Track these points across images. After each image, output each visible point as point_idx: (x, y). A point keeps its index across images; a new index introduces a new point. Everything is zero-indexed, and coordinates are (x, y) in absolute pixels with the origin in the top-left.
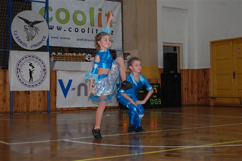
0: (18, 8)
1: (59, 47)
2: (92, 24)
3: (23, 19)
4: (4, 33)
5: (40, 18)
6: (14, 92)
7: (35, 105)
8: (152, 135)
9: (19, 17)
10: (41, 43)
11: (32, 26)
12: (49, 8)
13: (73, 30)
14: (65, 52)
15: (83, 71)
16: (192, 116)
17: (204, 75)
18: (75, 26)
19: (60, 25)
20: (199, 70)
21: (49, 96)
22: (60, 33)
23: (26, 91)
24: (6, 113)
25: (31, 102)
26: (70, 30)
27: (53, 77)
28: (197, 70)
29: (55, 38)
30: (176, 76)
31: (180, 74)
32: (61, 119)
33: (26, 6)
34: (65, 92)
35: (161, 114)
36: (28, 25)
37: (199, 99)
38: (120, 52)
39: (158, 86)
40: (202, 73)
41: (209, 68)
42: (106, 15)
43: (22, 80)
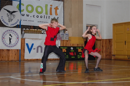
1: (27, 26)
2: (47, 13)
3: (6, 10)
5: (16, 9)
7: (12, 57)
9: (4, 9)
10: (16, 23)
11: (11, 14)
12: (21, 4)
13: (35, 16)
14: (31, 28)
15: (40, 39)
17: (109, 43)
18: (37, 14)
19: (28, 14)
20: (106, 39)
21: (20, 53)
22: (28, 18)
23: (7, 50)
25: (10, 55)
26: (34, 16)
27: (23, 42)
29: (25, 20)
32: (27, 65)
34: (30, 50)
36: (9, 13)
39: (82, 48)
40: (108, 41)
41: (112, 38)
42: (55, 8)
43: (5, 43)
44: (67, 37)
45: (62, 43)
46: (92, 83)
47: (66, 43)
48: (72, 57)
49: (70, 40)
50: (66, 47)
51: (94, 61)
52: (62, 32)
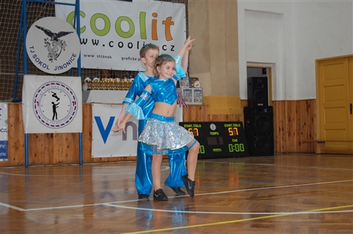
0: (35, 13)
1: (95, 70)
2: (143, 36)
3: (42, 29)
4: (16, 49)
5: (68, 27)
6: (30, 135)
7: (61, 154)
8: (232, 197)
9: (36, 26)
10: (68, 63)
11: (56, 39)
12: (81, 13)
13: (115, 44)
14: (104, 77)
16: (290, 169)
17: (308, 109)
18: (117, 39)
19: (96, 37)
20: (299, 101)
21: (81, 141)
22: (97, 50)
23: (48, 134)
24: (19, 165)
25: (56, 149)
26: (112, 44)
27: (87, 114)
28: (297, 101)
29: (89, 56)
30: (266, 111)
31: (271, 107)
32: (98, 174)
33: (47, 10)
34: (105, 134)
35: (245, 166)
36: (50, 38)
37: (300, 144)
39: (239, 125)
40: (304, 106)
41: (315, 98)
42: (164, 22)
43: (42, 118)
44: (197, 98)
45: (187, 113)
47: (197, 113)
48: (214, 150)
49: (208, 106)
50: (198, 123)
51: (270, 158)
52: (186, 84)
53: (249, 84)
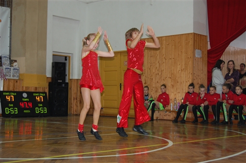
30: (63, 85)
31: (68, 83)
35: (47, 124)
38: (6, 58)
39: (44, 95)
44: (15, 74)
45: (6, 85)
46: (62, 159)
47: (14, 85)
48: (25, 111)
49: (22, 80)
50: (14, 92)
51: (65, 118)
52: (7, 64)
53: (53, 67)
